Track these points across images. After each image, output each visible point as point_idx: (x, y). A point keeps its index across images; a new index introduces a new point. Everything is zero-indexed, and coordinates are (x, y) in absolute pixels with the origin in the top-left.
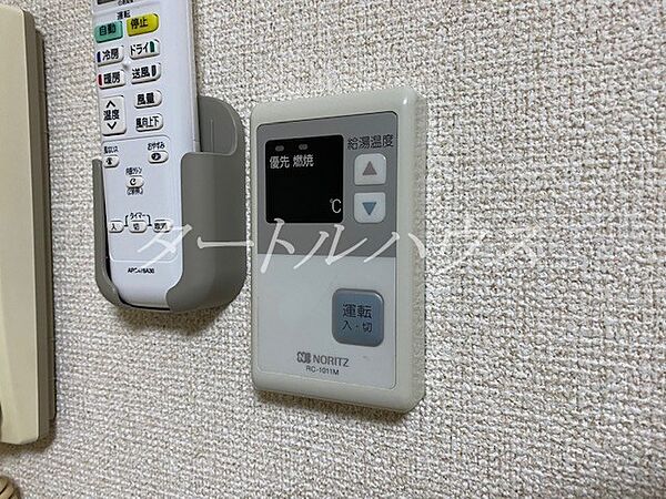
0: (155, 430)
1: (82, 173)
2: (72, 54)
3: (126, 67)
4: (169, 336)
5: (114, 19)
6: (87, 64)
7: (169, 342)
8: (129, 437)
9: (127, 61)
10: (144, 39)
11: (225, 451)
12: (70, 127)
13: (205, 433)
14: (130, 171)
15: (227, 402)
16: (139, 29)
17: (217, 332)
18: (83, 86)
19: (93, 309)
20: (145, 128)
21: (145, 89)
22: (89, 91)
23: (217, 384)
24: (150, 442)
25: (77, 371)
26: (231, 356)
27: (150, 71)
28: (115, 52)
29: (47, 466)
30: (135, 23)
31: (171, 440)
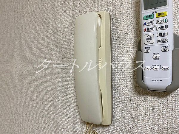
0: (147, 123)
1: (122, 54)
2: (120, 23)
3: (155, 26)
4: (153, 98)
5: (151, 14)
6: (125, 26)
7: (153, 100)
8: (137, 125)
9: (156, 24)
10: (162, 18)
11: (174, 131)
12: (118, 42)
13: (166, 126)
14: (154, 54)
15: (175, 117)
16: (161, 16)
17: (171, 97)
18: (123, 31)
19: (125, 90)
20: (161, 42)
21: (162, 32)
22: (125, 33)
23: (171, 112)
24: (145, 127)
25: (119, 106)
26: (176, 104)
27: (164, 27)
28: (151, 22)
29: (108, 131)
30: (159, 14)
31: (153, 127)
